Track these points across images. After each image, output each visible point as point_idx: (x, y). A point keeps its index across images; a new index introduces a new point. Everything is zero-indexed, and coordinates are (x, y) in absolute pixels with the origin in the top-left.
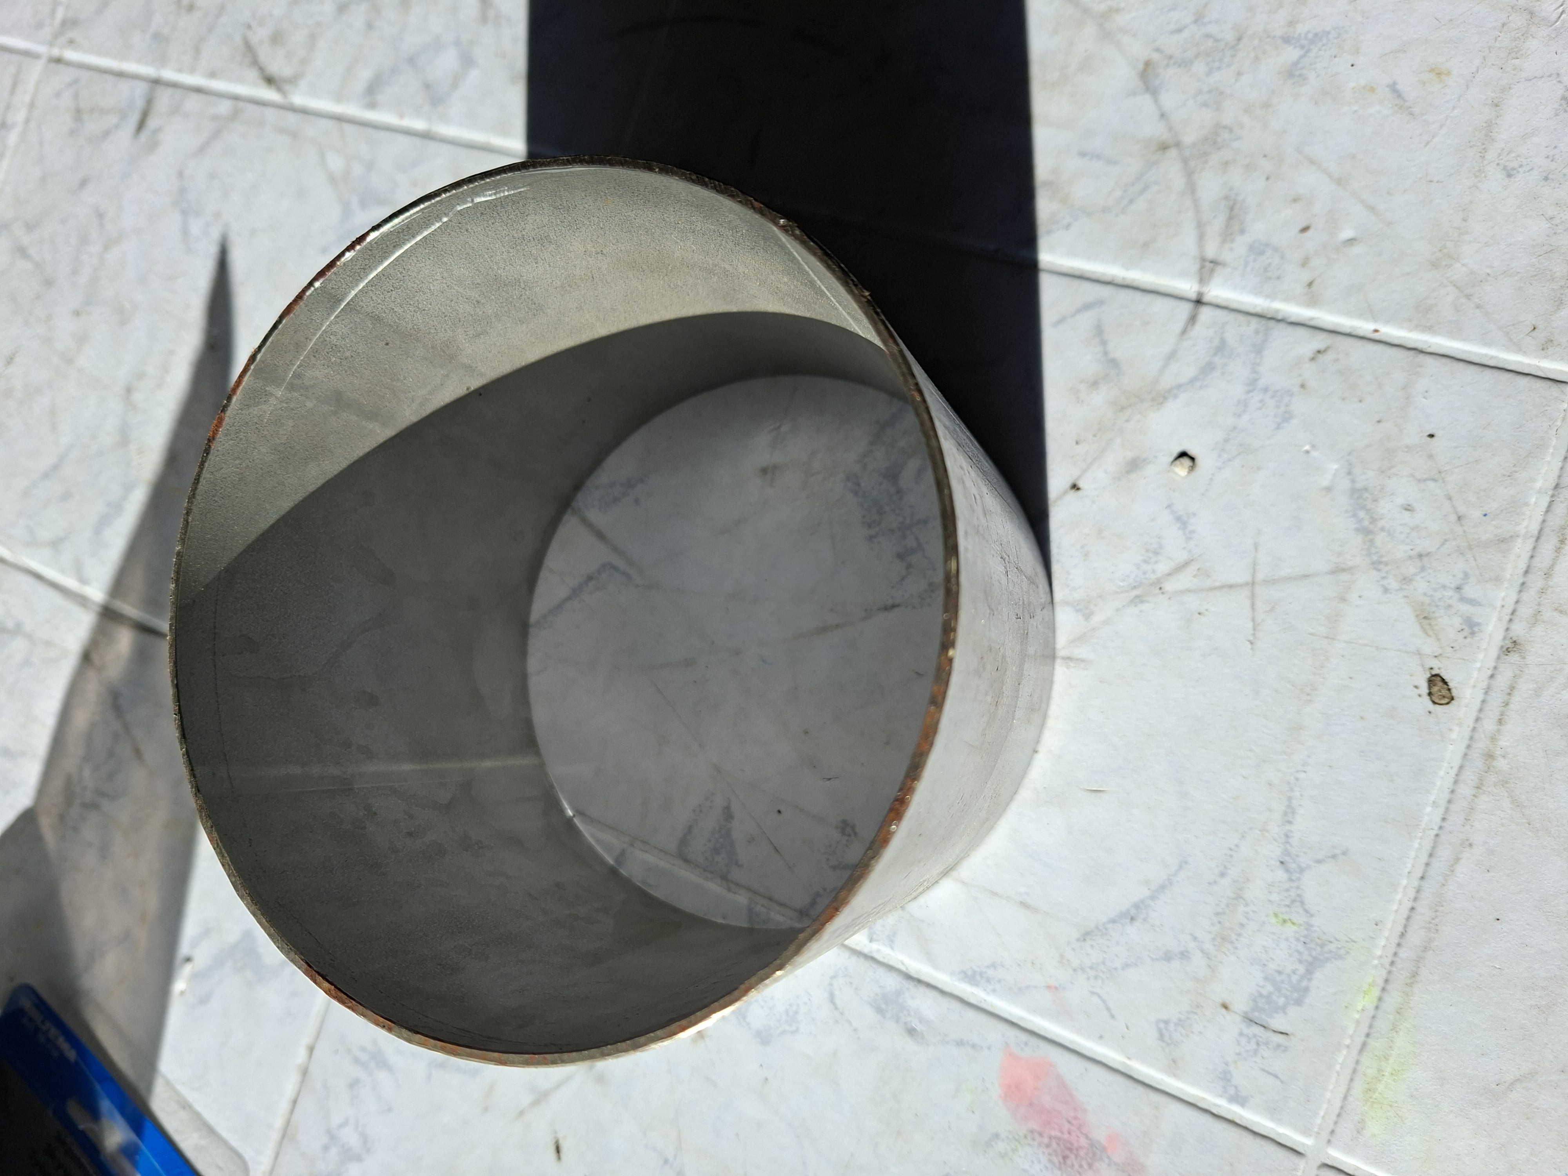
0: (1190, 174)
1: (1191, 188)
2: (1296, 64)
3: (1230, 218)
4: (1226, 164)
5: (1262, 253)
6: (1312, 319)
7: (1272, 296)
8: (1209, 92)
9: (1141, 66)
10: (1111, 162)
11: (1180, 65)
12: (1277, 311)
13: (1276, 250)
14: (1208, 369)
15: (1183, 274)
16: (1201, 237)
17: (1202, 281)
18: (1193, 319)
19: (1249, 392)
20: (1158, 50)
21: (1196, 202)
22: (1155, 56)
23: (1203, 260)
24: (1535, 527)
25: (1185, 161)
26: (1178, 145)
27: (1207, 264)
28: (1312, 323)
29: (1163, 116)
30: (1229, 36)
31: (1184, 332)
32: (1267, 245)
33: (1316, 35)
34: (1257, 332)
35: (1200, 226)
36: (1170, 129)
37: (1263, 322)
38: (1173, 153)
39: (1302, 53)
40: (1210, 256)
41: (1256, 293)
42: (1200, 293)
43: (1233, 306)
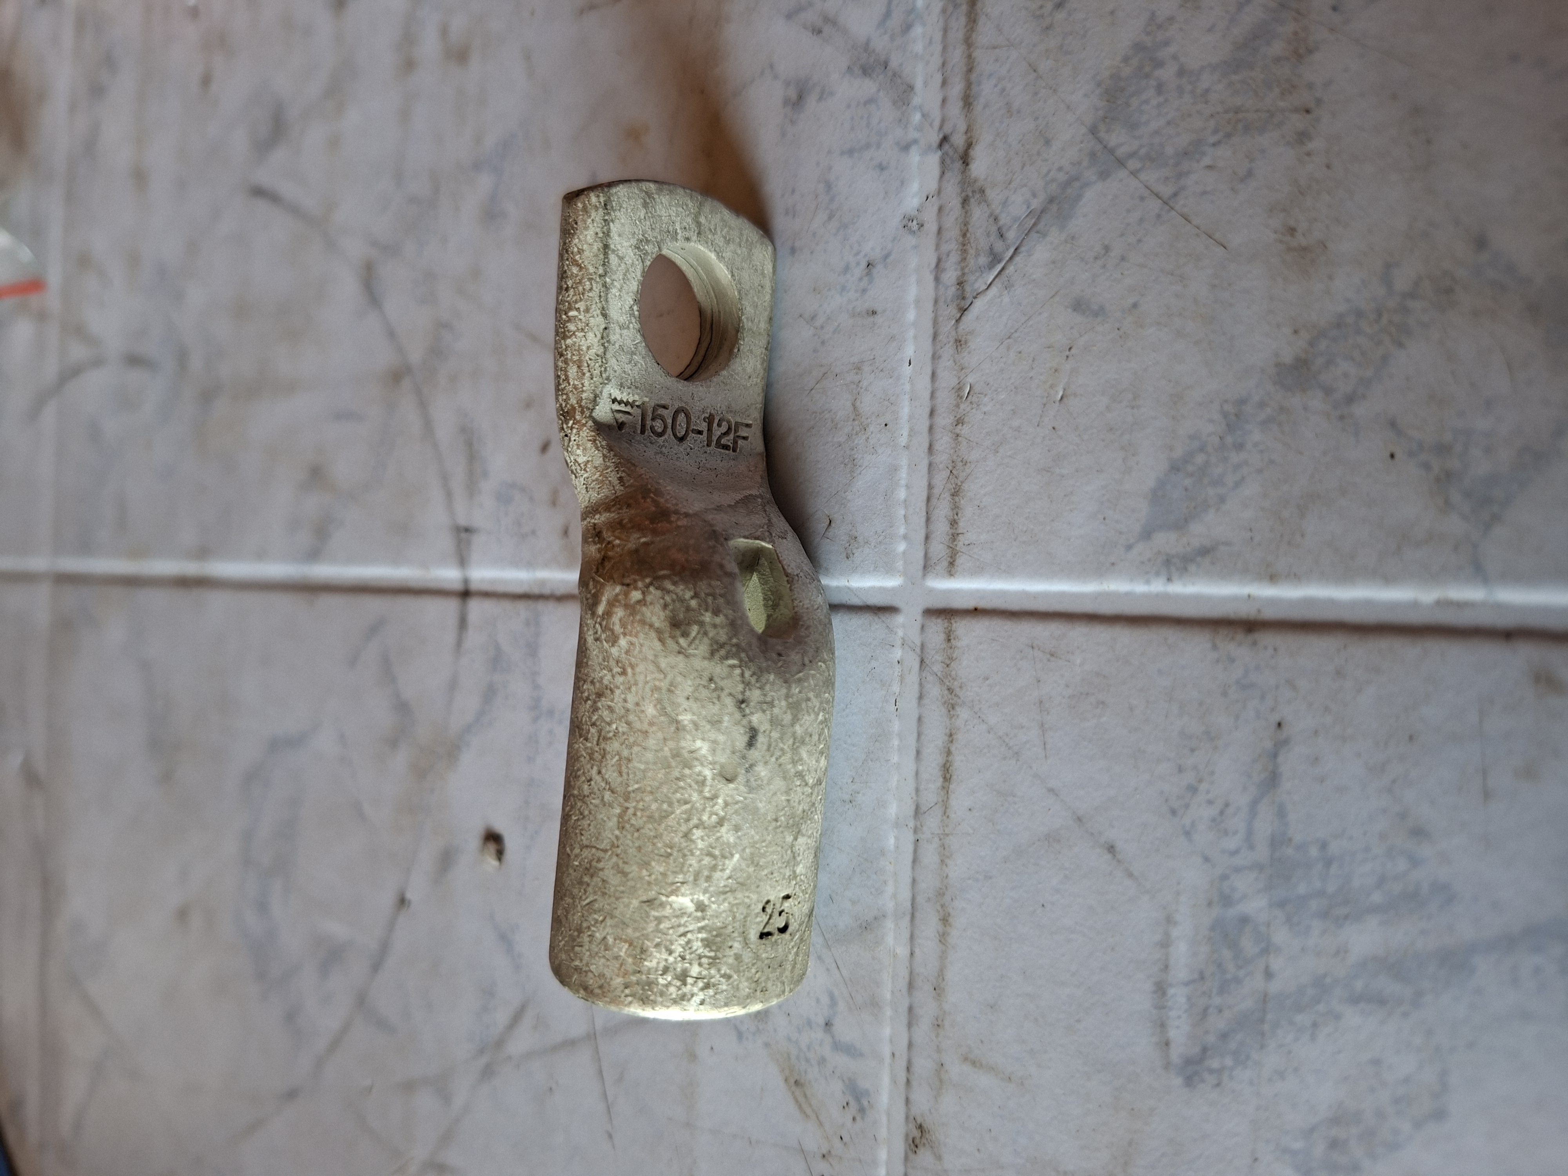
0: (423, 405)
1: (428, 426)
2: (492, 197)
3: (470, 459)
4: (454, 378)
5: (511, 500)
7: (533, 563)
8: (423, 279)
9: (363, 273)
10: (360, 418)
11: (394, 254)
12: (543, 582)
13: (523, 490)
14: (490, 694)
16: (449, 495)
17: (462, 561)
18: (463, 623)
19: (536, 719)
20: (373, 242)
21: (435, 446)
22: (372, 252)
23: (456, 530)
24: (905, 894)
25: (418, 392)
26: (408, 369)
27: (464, 535)
29: (391, 334)
30: (427, 190)
31: (459, 643)
32: (513, 485)
33: (504, 144)
34: (527, 623)
35: (445, 479)
36: (399, 349)
37: (531, 604)
38: (406, 382)
39: (495, 177)
40: (462, 521)
41: (516, 563)
42: (466, 581)
43: (500, 588)
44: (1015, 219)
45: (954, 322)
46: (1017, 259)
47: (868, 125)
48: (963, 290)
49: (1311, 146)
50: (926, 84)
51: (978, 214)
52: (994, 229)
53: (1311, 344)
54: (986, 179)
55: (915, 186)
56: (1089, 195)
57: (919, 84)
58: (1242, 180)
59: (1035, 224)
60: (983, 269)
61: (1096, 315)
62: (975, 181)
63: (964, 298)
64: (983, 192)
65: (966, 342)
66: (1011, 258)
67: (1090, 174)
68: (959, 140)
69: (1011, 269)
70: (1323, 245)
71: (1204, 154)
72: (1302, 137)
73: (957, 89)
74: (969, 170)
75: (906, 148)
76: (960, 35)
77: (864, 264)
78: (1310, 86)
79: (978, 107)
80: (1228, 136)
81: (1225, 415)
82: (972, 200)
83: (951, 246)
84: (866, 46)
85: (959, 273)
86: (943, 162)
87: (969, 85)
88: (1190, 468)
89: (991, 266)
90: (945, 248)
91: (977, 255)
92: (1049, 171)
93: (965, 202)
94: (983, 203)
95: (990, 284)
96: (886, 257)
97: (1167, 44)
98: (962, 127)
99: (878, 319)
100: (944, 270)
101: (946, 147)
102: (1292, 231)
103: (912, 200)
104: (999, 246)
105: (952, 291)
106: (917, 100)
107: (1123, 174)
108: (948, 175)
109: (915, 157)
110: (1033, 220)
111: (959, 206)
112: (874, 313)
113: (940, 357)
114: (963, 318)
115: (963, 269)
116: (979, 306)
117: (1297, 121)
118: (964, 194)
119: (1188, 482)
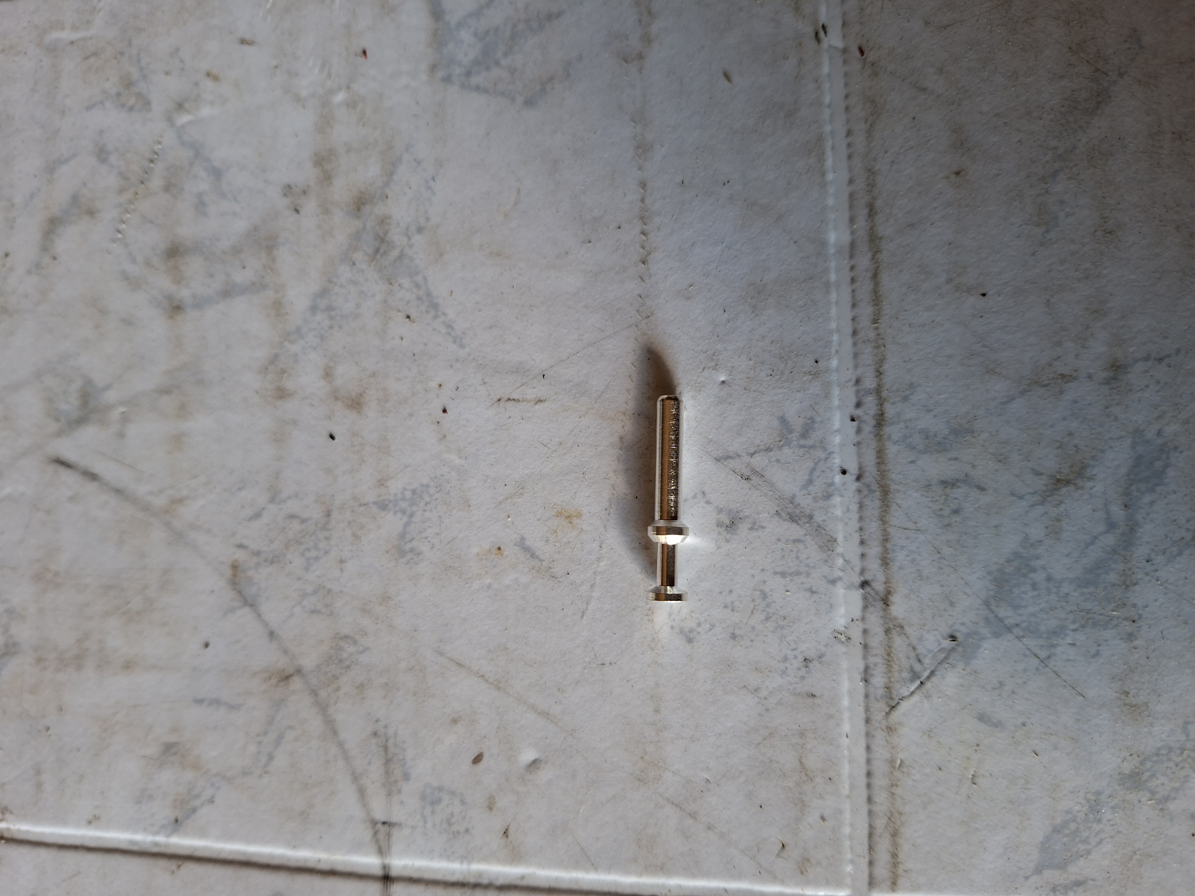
0: (323, 708)
1: (331, 728)
2: (402, 536)
3: (388, 762)
4: (361, 687)
5: (439, 801)
6: (523, 877)
7: (468, 857)
8: (315, 592)
9: (229, 572)
10: (232, 707)
11: (272, 562)
12: (480, 874)
13: (453, 793)
15: (357, 847)
16: (362, 792)
17: (381, 852)
20: (241, 546)
21: (341, 745)
22: (241, 555)
23: (374, 823)
25: (314, 693)
26: (299, 671)
28: (525, 883)
29: (272, 635)
30: (315, 513)
32: (440, 789)
33: (414, 492)
35: (356, 778)
36: (286, 652)
38: (297, 683)
39: (405, 519)
40: (380, 816)
41: (448, 856)
42: (385, 867)
43: (427, 876)
44: (930, 651)
45: (884, 713)
46: (933, 679)
47: (797, 558)
48: (891, 693)
49: (1136, 643)
50: (846, 539)
51: (898, 642)
52: (912, 655)
53: (1142, 763)
54: (904, 619)
55: (842, 611)
56: (985, 645)
57: (840, 538)
58: (1094, 656)
59: (946, 658)
60: (906, 680)
61: (996, 726)
62: (895, 618)
63: (891, 698)
64: (903, 627)
65: (896, 729)
66: (928, 678)
67: (984, 631)
68: (879, 586)
69: (928, 685)
70: (1146, 704)
71: (1067, 635)
72: (1131, 637)
73: (874, 550)
74: (890, 610)
75: (833, 582)
76: (876, 513)
77: (801, 658)
78: (1134, 606)
79: (894, 567)
80: (1083, 626)
81: (1088, 801)
82: (894, 631)
83: (877, 660)
84: (792, 500)
85: (886, 680)
86: (865, 598)
87: (886, 550)
88: (1067, 832)
89: (912, 681)
90: (872, 660)
91: (900, 671)
92: (955, 623)
93: (887, 631)
94: (903, 635)
95: (912, 693)
96: (820, 657)
97: (1038, 558)
98: (881, 577)
99: (817, 701)
100: (872, 675)
101: (868, 589)
102: (1127, 693)
103: (840, 621)
104: (917, 667)
105: (881, 692)
106: (840, 550)
107: (1010, 637)
108: (871, 609)
109: (840, 590)
110: (944, 655)
111: (883, 633)
112: (813, 696)
113: (873, 736)
114: (892, 712)
115: (889, 678)
116: (904, 706)
117: (1128, 627)
118: (886, 626)
119: (1065, 839)
